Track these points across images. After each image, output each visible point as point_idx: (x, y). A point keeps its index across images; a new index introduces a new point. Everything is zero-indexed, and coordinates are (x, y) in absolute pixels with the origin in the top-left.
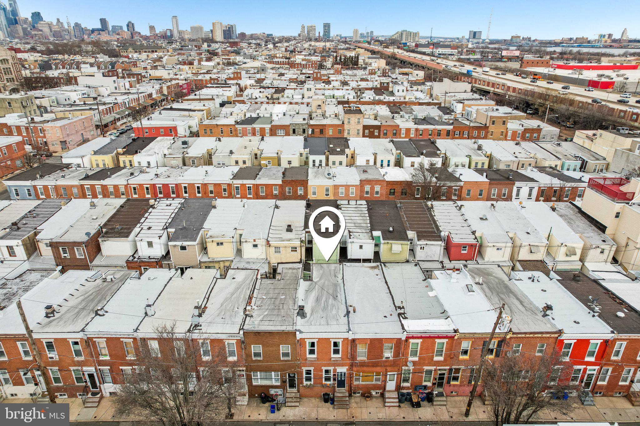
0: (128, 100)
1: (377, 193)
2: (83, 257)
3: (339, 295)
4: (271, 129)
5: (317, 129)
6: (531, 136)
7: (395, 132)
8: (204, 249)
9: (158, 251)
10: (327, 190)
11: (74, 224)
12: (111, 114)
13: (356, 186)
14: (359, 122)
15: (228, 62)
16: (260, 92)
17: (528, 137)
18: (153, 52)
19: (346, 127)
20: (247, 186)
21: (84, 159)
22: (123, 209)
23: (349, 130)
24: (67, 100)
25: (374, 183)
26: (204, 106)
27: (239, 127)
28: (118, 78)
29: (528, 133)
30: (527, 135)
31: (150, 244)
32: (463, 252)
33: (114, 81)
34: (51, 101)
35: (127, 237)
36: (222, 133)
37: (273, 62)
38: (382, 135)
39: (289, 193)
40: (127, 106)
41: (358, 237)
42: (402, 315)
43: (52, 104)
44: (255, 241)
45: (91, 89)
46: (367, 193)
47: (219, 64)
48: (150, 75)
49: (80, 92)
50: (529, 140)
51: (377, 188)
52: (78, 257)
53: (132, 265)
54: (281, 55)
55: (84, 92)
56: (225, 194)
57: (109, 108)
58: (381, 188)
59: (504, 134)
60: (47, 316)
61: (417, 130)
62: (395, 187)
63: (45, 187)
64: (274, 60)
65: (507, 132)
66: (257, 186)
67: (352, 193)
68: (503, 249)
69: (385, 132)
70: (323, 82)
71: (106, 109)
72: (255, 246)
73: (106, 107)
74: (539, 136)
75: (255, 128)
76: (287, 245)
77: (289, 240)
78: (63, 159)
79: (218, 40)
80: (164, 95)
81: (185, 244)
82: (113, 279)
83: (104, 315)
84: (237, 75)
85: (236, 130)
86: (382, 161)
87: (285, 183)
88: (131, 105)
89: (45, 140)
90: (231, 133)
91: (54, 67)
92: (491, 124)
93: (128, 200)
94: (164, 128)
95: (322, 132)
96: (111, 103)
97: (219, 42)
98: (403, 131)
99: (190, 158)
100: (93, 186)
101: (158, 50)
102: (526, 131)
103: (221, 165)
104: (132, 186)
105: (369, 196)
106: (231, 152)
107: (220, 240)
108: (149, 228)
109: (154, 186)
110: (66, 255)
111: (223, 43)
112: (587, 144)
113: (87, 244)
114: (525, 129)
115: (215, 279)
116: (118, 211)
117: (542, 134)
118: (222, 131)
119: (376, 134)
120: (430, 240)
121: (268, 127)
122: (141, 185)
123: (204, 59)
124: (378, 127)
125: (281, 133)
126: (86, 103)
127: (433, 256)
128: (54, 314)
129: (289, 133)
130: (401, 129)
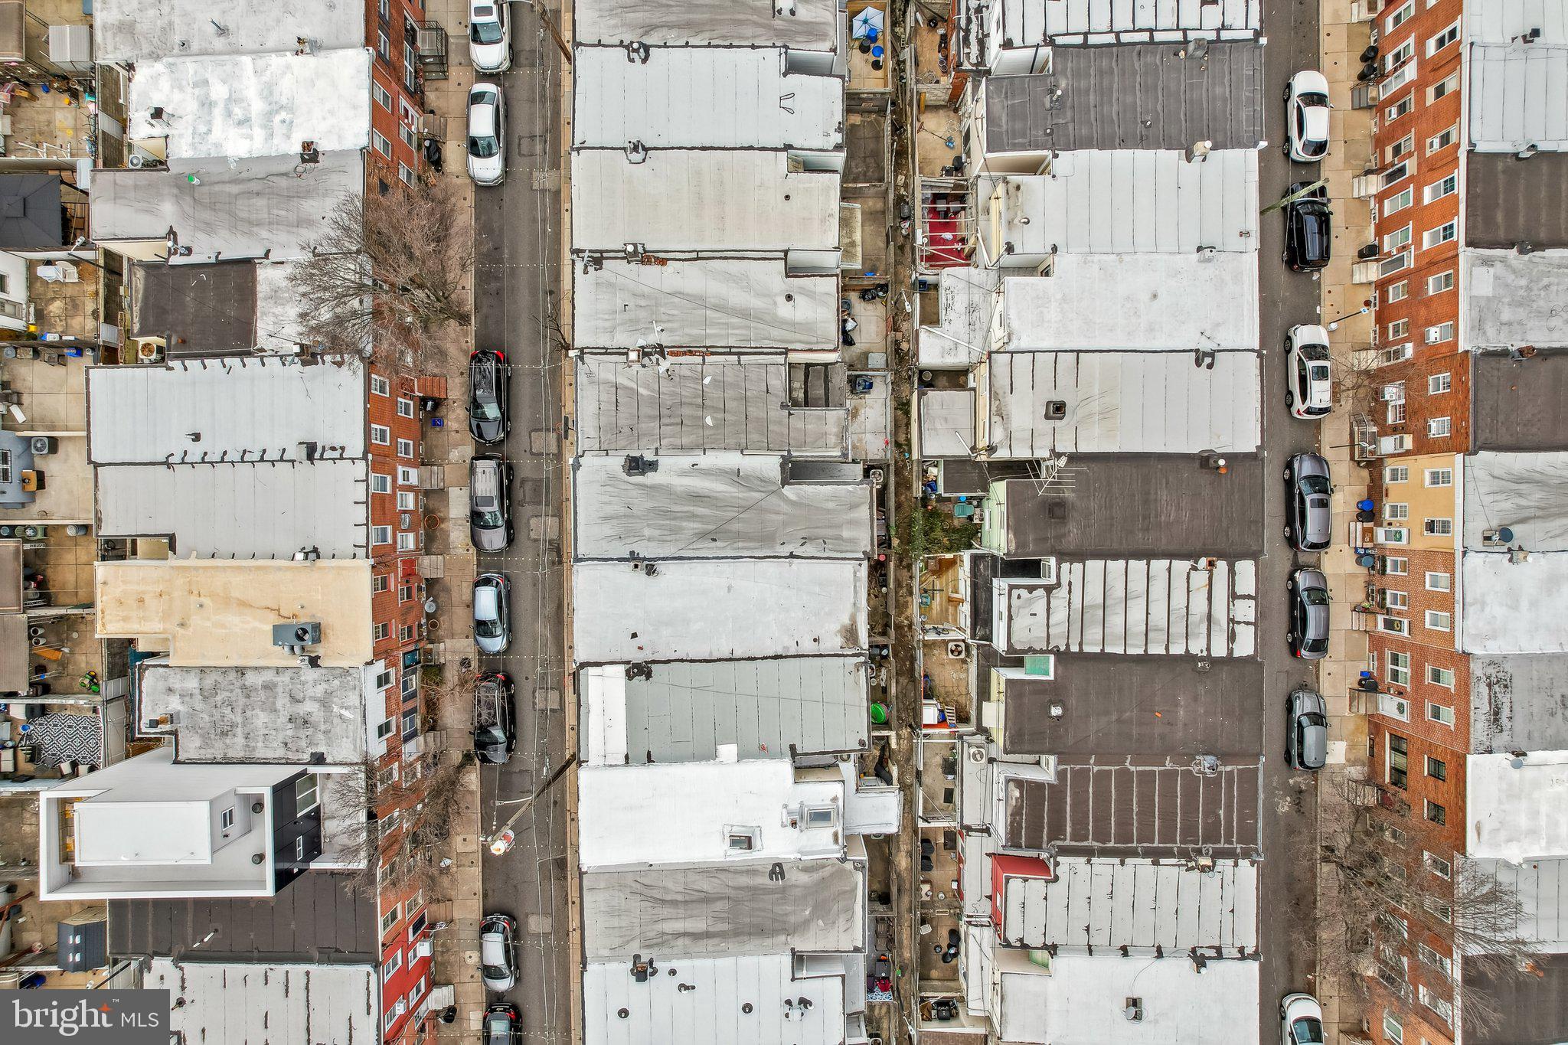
3: (718, 544)
42: (639, 670)
115: (782, 255)
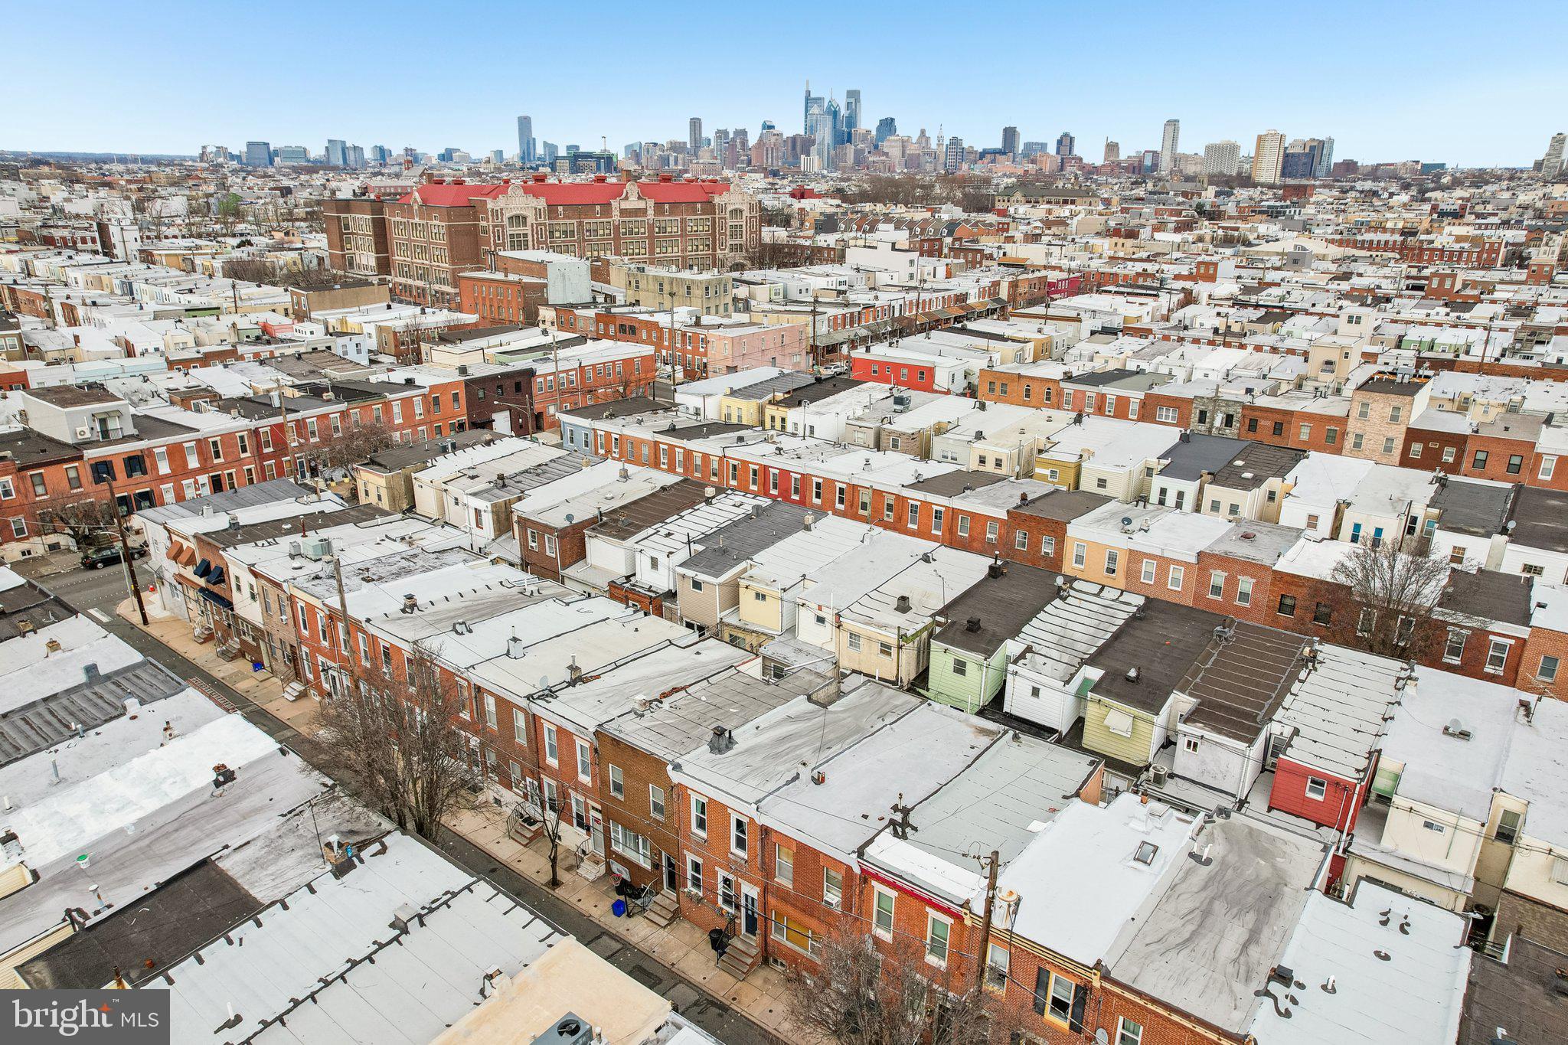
0: (901, 302)
1: (1244, 596)
2: (553, 556)
4: (1143, 404)
5: (1266, 419)
8: (733, 600)
9: (661, 581)
10: (1112, 559)
11: (573, 499)
12: (852, 326)
13: (1186, 564)
14: (1394, 418)
15: (1226, 236)
16: (1219, 314)
18: (1065, 202)
20: (935, 507)
21: (708, 400)
22: (662, 495)
23: (1359, 436)
24: (804, 291)
25: (1237, 567)
26: (1040, 331)
27: (1069, 388)
28: (921, 255)
31: (654, 563)
32: (1310, 795)
33: (912, 262)
34: (773, 292)
35: (624, 539)
36: (1027, 396)
37: (1356, 242)
39: (1022, 544)
40: (897, 314)
41: (1039, 667)
42: (896, 828)
43: (773, 297)
44: (820, 608)
45: (862, 275)
46: (1216, 590)
47: (1201, 239)
48: (1004, 254)
49: (834, 279)
51: (1246, 584)
52: (548, 553)
53: (617, 592)
54: (1400, 225)
55: (842, 279)
56: (888, 515)
57: (852, 314)
58: (1255, 585)
60: (403, 611)
62: (1293, 591)
63: (608, 434)
64: (1359, 238)
66: (955, 512)
67: (1175, 581)
68: (1448, 831)
69: (1481, 456)
70: (1446, 305)
71: (844, 315)
72: (820, 620)
73: (844, 312)
75: (1104, 396)
76: (873, 635)
77: (880, 626)
78: (676, 395)
79: (1262, 180)
80: (998, 300)
81: (701, 577)
82: (536, 594)
83: (462, 634)
84: (1207, 269)
85: (1060, 393)
86: (1357, 527)
87: (1015, 518)
88: (907, 314)
89: (705, 360)
90: (1048, 399)
91: (843, 226)
93: (685, 481)
94: (911, 368)
95: (1278, 428)
96: (859, 305)
97: (1263, 185)
99: (890, 433)
100: (672, 447)
101: (1078, 200)
103: (949, 460)
104: (732, 462)
105: (1219, 599)
106: (979, 436)
107: (762, 589)
108: (669, 535)
109: (766, 468)
110: (534, 544)
111: (1271, 187)
113: (563, 534)
116: (652, 495)
118: (1028, 391)
119: (1447, 459)
120: (1220, 732)
121: (1136, 396)
122: (745, 463)
123: (1171, 226)
124: (1458, 441)
125: (1167, 417)
126: (820, 299)
127: (1220, 777)
128: (413, 610)
129: (1188, 418)
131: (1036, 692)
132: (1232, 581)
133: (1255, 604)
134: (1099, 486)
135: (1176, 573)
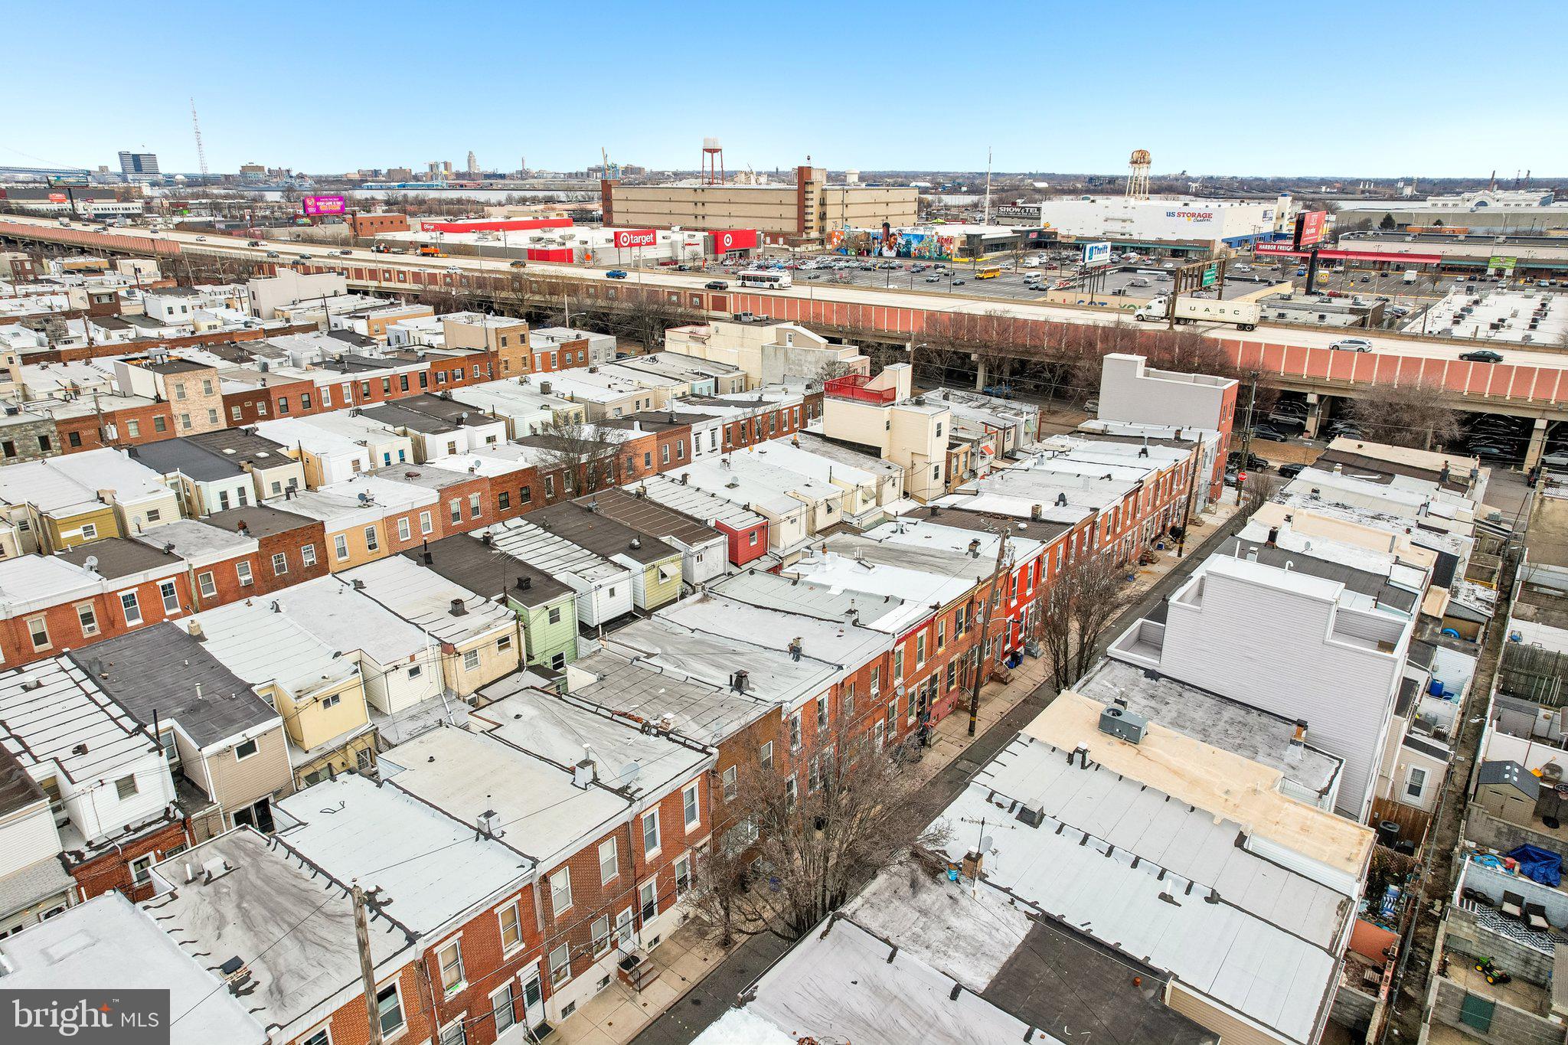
1: (475, 510)
6: (575, 357)
7: (305, 398)
10: (371, 535)
13: (431, 507)
14: (209, 391)
17: (569, 360)
19: (177, 408)
20: (160, 583)
23: (186, 416)
25: (466, 489)
29: (569, 351)
30: (568, 356)
38: (276, 410)
39: (281, 568)
41: (598, 575)
44: (411, 660)
46: (456, 516)
50: (572, 366)
51: (475, 500)
58: (481, 497)
59: (528, 362)
61: (355, 384)
62: (506, 487)
65: (532, 356)
66: (190, 576)
67: (426, 524)
69: (283, 402)
72: (415, 672)
74: (586, 354)
76: (491, 638)
81: (252, 733)
86: (387, 455)
87: (266, 545)
92: (500, 344)
98: (325, 394)
102: (564, 347)
107: (329, 690)
108: (80, 750)
112: (696, 349)
114: (563, 346)
117: (590, 350)
119: (262, 412)
124: (264, 395)
130: (318, 389)
131: (612, 592)
132: (465, 503)
133: (485, 512)
134: (150, 520)
135: (426, 518)
